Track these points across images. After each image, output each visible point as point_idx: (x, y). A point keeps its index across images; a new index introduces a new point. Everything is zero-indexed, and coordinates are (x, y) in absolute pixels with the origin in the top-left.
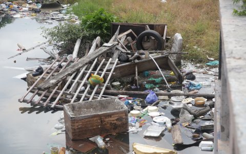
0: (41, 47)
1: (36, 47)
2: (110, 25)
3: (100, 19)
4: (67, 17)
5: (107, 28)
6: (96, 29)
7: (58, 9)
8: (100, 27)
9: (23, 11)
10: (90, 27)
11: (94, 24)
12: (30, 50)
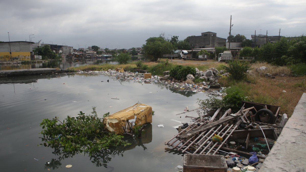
0: (198, 110)
1: (196, 110)
2: (241, 102)
3: (235, 98)
4: (221, 94)
5: (239, 104)
6: (232, 103)
7: (218, 89)
8: (234, 103)
9: (199, 89)
10: (229, 102)
11: (231, 100)
12: (191, 111)
